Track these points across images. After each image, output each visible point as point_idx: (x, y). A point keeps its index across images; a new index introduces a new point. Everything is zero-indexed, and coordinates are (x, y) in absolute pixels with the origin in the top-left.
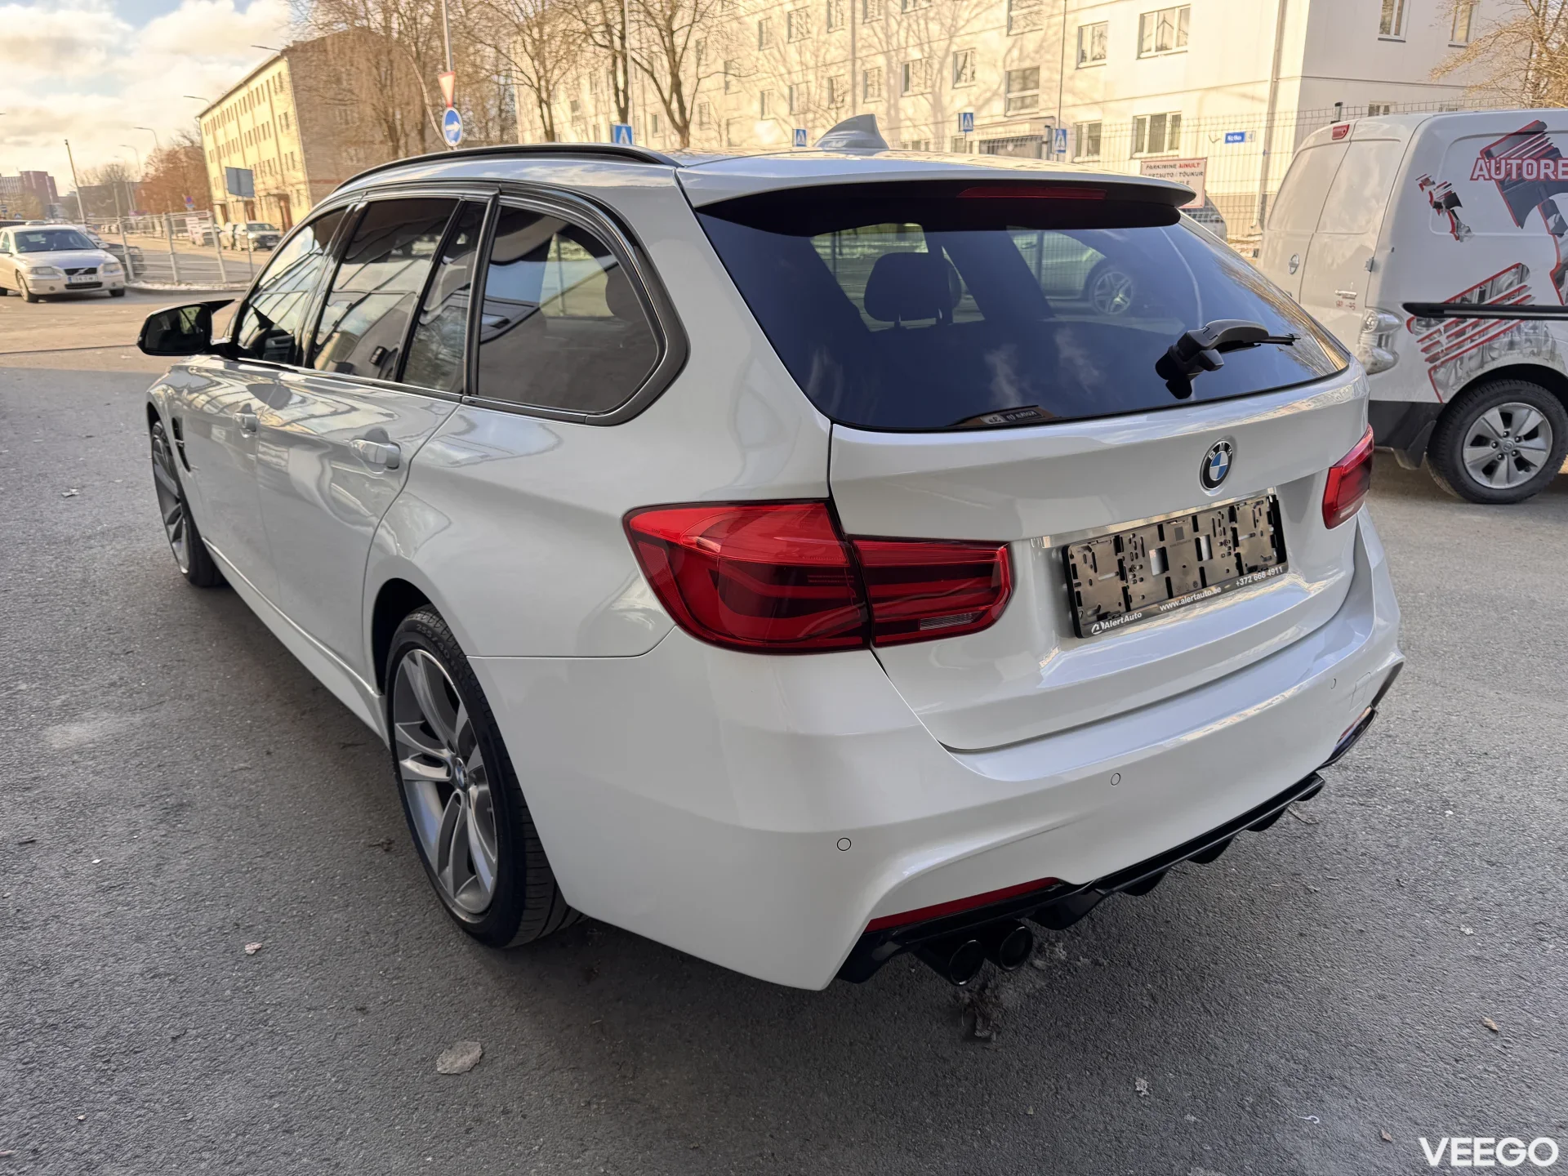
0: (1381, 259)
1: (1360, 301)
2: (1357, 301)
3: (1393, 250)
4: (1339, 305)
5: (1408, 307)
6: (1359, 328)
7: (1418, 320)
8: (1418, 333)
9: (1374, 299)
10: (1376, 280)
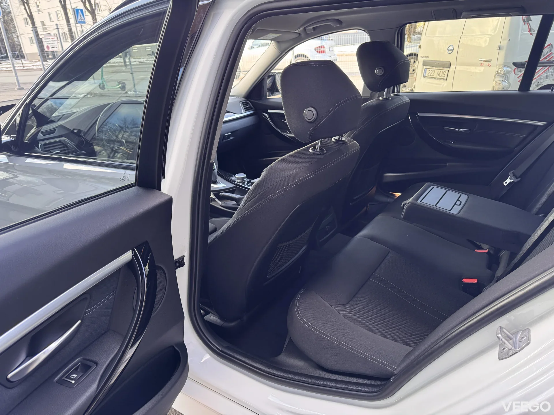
0: (504, 43)
1: (493, 62)
2: (492, 63)
3: (509, 40)
4: (481, 65)
5: (515, 64)
6: (495, 73)
7: (517, 69)
8: (517, 75)
9: (501, 61)
10: (503, 53)
